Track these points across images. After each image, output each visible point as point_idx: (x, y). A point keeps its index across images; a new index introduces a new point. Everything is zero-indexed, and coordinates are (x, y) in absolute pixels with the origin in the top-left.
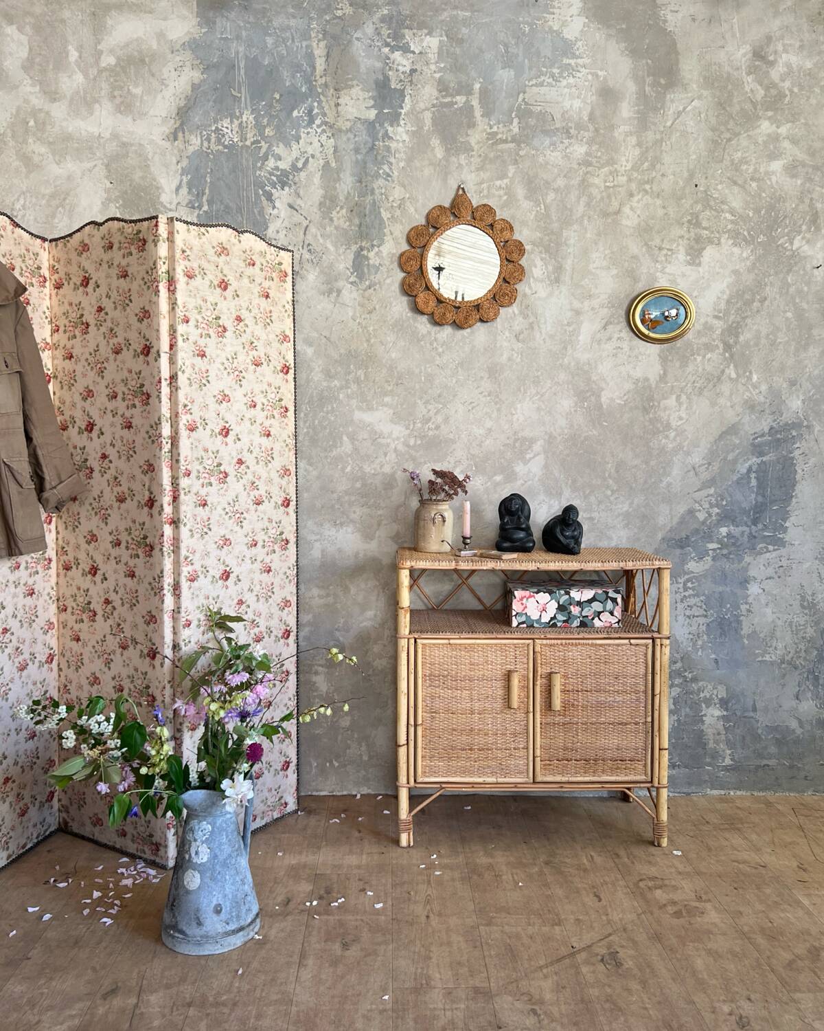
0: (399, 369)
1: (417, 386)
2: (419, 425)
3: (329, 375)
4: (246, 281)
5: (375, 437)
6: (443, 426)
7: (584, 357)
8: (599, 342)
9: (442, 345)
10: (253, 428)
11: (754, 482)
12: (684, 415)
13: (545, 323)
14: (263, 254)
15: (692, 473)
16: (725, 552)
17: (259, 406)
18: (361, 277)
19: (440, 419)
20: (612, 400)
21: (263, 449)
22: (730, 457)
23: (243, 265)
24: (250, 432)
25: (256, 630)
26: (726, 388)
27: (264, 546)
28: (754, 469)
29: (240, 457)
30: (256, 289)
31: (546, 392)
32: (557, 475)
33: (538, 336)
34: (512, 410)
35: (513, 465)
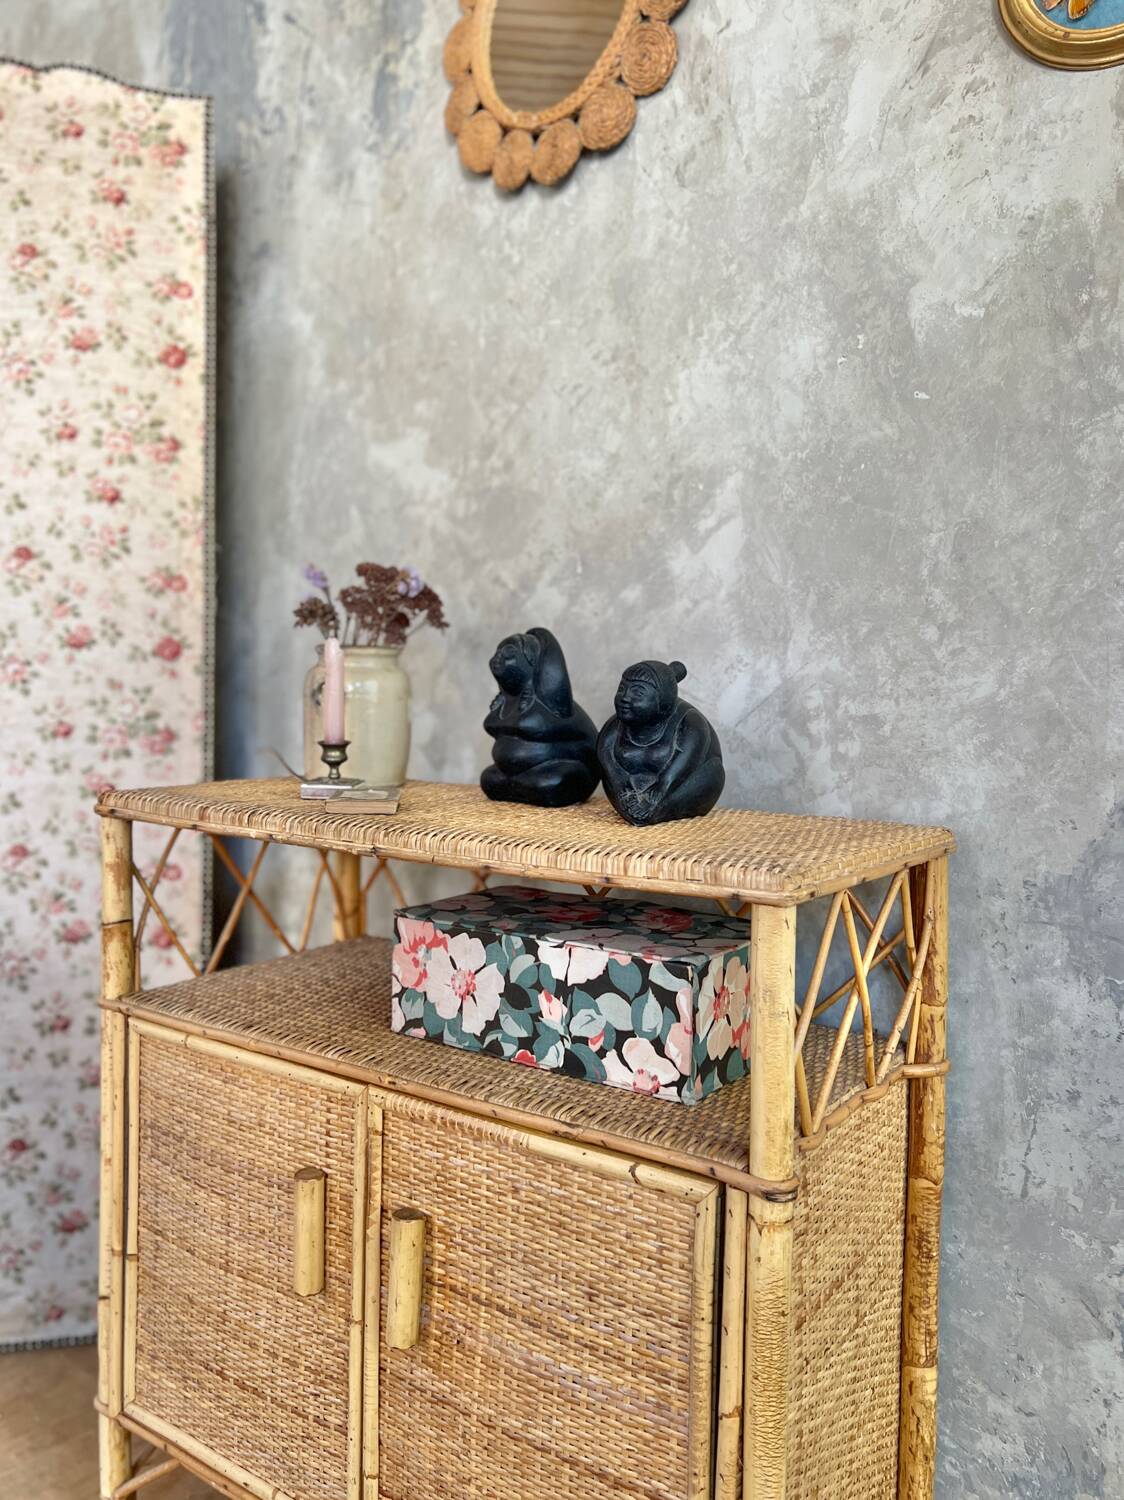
0: (440, 328)
1: (472, 365)
3: (333, 369)
4: (52, 171)
5: (402, 501)
6: (518, 461)
8: (904, 121)
10: (66, 483)
13: (751, 109)
14: (110, 110)
17: (85, 437)
18: (384, 130)
21: (96, 527)
23: (47, 136)
24: (55, 491)
25: (68, 917)
27: (93, 739)
29: (24, 542)
30: (84, 185)
31: (749, 323)
32: (776, 578)
33: (732, 155)
34: (667, 390)
35: (667, 554)
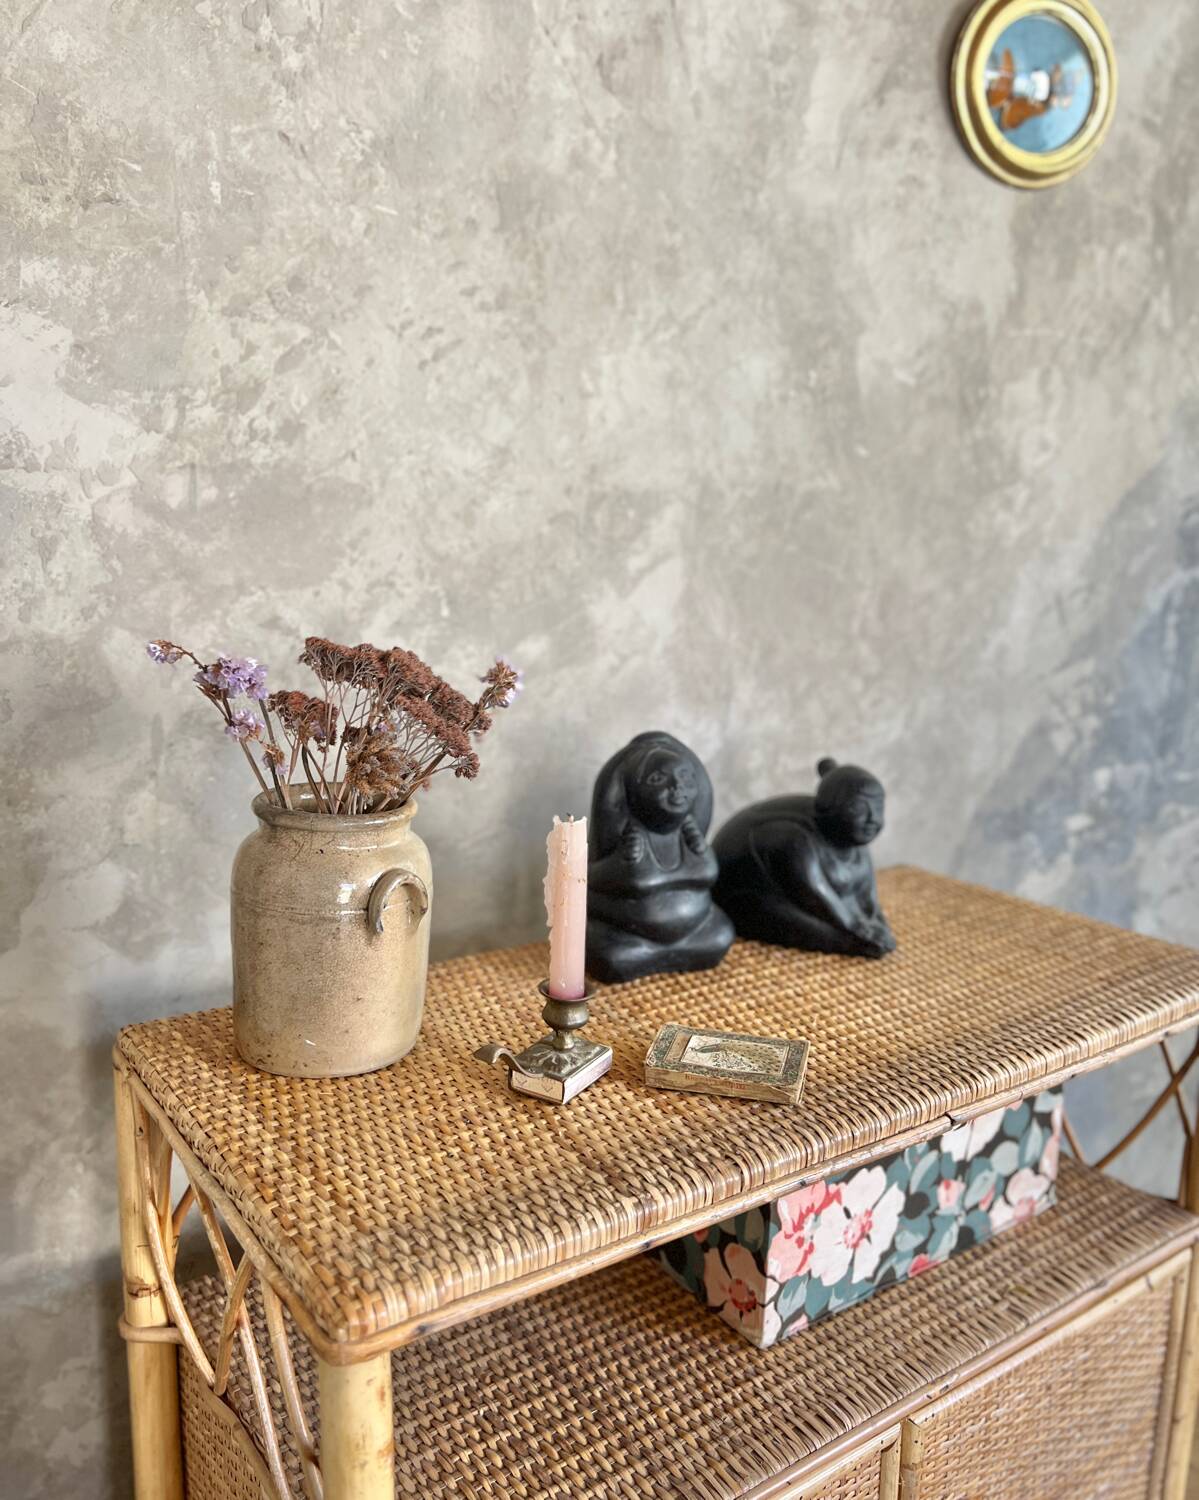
0: (90, 121)
1: (189, 226)
2: (206, 414)
6: (314, 428)
7: (816, 193)
8: (863, 148)
9: (303, 37)
11: (1171, 641)
12: (1051, 436)
13: (702, 31)
15: (1054, 616)
16: (1100, 835)
19: (299, 392)
20: (883, 366)
22: (1135, 568)
26: (1147, 356)
28: (1177, 600)
31: (697, 317)
32: (718, 628)
33: (675, 81)
34: (585, 376)
35: (584, 596)
